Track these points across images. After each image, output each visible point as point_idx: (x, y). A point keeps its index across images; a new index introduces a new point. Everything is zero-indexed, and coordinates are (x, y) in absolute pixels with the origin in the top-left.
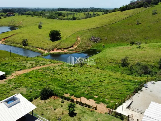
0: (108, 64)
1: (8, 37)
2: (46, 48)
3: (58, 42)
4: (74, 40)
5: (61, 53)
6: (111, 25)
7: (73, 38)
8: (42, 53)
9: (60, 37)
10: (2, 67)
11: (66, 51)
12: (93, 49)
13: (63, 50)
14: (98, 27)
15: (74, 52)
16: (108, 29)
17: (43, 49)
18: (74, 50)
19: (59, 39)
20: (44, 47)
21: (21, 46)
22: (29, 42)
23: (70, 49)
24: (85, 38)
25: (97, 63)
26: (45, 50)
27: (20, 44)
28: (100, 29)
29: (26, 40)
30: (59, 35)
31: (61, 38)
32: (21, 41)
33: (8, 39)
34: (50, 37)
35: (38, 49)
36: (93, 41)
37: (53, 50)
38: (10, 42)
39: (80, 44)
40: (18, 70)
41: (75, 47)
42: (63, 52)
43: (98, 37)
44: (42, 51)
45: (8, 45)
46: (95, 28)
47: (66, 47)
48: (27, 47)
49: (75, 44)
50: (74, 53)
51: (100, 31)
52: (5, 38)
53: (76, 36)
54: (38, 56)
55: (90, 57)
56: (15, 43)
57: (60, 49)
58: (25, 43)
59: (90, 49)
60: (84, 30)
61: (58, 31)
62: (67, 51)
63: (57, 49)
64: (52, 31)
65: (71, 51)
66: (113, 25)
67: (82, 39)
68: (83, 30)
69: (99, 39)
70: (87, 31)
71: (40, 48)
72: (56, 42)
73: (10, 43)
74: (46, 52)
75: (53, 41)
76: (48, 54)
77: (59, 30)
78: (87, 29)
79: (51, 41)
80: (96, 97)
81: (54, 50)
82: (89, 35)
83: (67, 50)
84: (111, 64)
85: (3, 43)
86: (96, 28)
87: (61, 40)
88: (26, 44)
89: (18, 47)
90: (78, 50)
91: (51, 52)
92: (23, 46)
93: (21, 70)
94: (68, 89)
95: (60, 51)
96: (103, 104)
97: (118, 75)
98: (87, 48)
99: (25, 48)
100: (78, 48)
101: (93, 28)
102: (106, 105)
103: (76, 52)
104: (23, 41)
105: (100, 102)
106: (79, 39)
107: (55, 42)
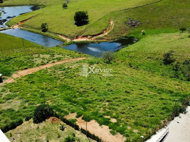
0: (146, 59)
1: (26, 20)
2: (69, 35)
3: (84, 27)
4: (106, 25)
5: (87, 41)
6: (156, 3)
7: (104, 22)
8: (63, 41)
9: (87, 21)
10: (5, 64)
11: (93, 39)
12: (129, 36)
13: (90, 38)
14: (139, 6)
15: (104, 40)
16: (151, 9)
17: (65, 36)
18: (105, 38)
19: (86, 23)
20: (67, 34)
21: (40, 31)
22: (49, 27)
23: (99, 36)
24: (119, 21)
25: (131, 57)
26: (68, 37)
27: (38, 29)
28: (140, 8)
29: (46, 24)
30: (87, 17)
31: (89, 22)
32: (40, 26)
33: (25, 23)
34: (75, 20)
35: (60, 36)
36: (130, 25)
37: (77, 37)
38: (27, 26)
39: (113, 30)
40: (23, 69)
41: (106, 34)
42: (90, 40)
43: (138, 20)
44: (64, 38)
45: (25, 30)
46: (134, 8)
47: (94, 34)
48: (47, 33)
49: (105, 30)
50: (103, 42)
51: (140, 11)
52: (22, 22)
53: (108, 19)
54: (57, 46)
55: (124, 48)
56: (33, 28)
57: (86, 36)
58: (44, 28)
59: (126, 37)
60: (120, 10)
61: (84, 13)
62: (95, 39)
63: (83, 36)
64: (76, 12)
65: (100, 39)
66: (159, 4)
67: (116, 23)
68: (118, 10)
69: (138, 23)
70: (123, 11)
71: (61, 35)
72: (82, 26)
73: (27, 28)
74: (68, 40)
75: (78, 26)
76: (71, 43)
77: (86, 11)
78: (124, 9)
79: (76, 25)
80: (114, 121)
81: (79, 38)
82: (125, 17)
83: (95, 37)
84: (150, 59)
85: (19, 28)
86: (136, 7)
87: (88, 25)
88: (46, 29)
89: (37, 33)
90: (109, 38)
91: (75, 40)
92: (42, 31)
93: (26, 69)
94: (77, 104)
95: (86, 39)
96: (121, 136)
97: (156, 79)
98: (122, 35)
99: (44, 34)
100: (110, 35)
101: (131, 7)
102: (124, 137)
103: (107, 41)
104: (42, 26)
105: (118, 131)
106: (112, 22)
107: (80, 27)
